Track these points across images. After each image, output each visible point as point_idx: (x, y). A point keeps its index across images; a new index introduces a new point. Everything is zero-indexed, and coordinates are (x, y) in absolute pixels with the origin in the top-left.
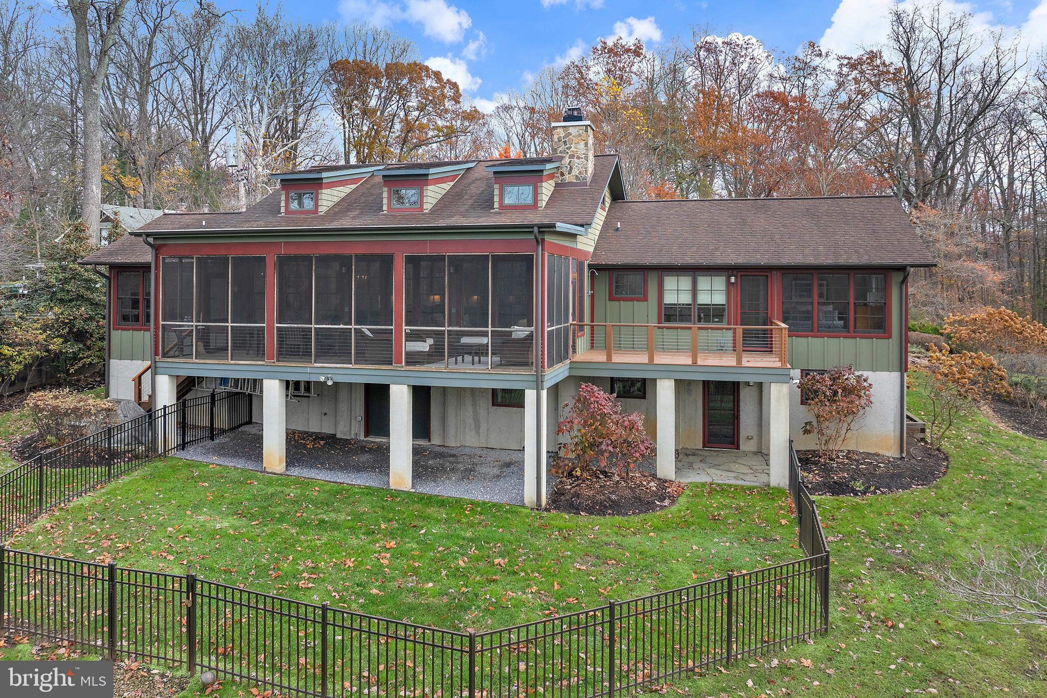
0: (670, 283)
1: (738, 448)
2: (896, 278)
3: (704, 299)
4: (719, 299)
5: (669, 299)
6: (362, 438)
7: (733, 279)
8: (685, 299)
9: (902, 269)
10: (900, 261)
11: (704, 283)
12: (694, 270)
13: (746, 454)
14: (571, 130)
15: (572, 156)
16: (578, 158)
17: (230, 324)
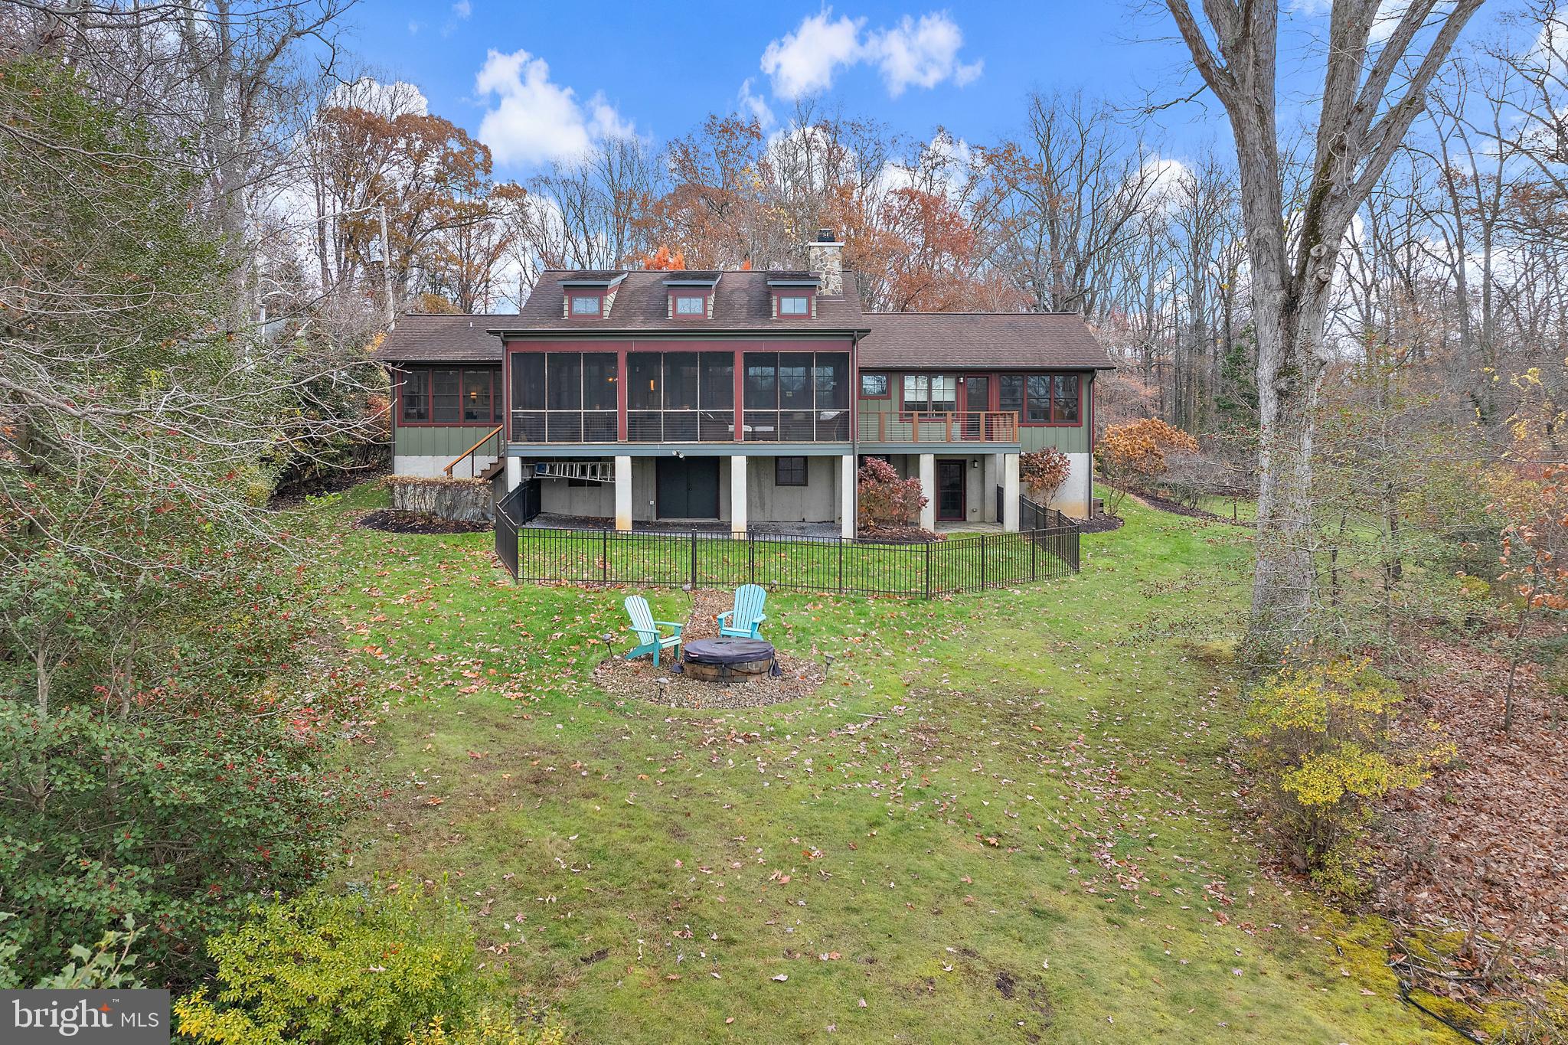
0: (910, 382)
1: (965, 519)
2: (1087, 378)
3: (937, 397)
4: (950, 397)
5: (909, 397)
6: (654, 520)
7: (962, 380)
8: (922, 397)
9: (1091, 371)
10: (1089, 365)
11: (938, 382)
12: (931, 372)
13: (971, 523)
14: (826, 250)
15: (828, 273)
16: (834, 274)
17: (582, 411)
